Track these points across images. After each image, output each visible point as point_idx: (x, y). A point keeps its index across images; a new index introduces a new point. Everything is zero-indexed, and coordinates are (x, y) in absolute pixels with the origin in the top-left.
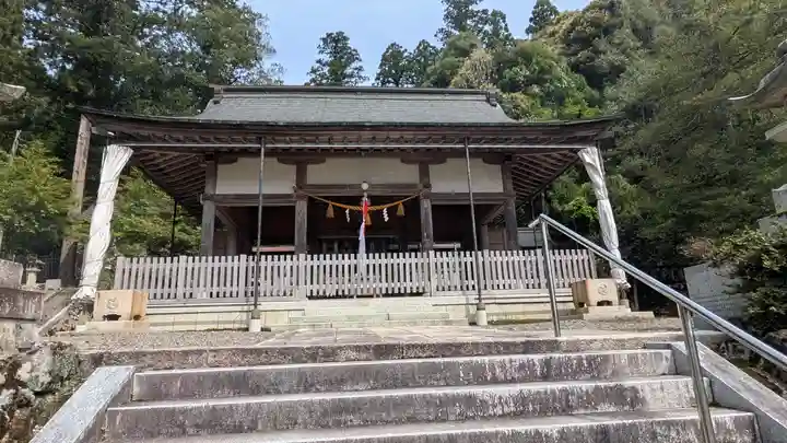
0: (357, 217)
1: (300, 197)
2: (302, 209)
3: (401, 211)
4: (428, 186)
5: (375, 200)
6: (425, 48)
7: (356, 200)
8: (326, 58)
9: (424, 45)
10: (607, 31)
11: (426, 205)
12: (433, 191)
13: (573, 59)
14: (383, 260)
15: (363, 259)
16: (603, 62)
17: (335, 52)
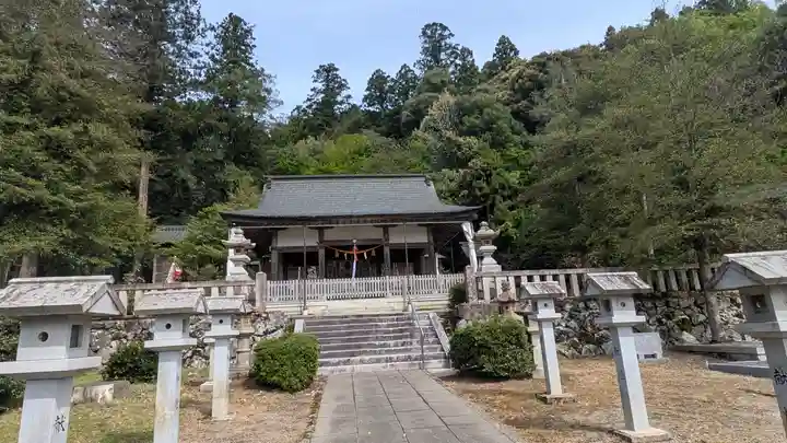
0: (350, 257)
1: (321, 248)
2: (322, 253)
3: (374, 254)
4: (387, 239)
5: (360, 247)
6: (406, 72)
7: (350, 248)
8: (320, 86)
9: (405, 72)
10: (540, 87)
11: (387, 250)
12: (391, 242)
13: (515, 106)
14: (363, 281)
15: (354, 281)
16: (536, 112)
17: (327, 80)
